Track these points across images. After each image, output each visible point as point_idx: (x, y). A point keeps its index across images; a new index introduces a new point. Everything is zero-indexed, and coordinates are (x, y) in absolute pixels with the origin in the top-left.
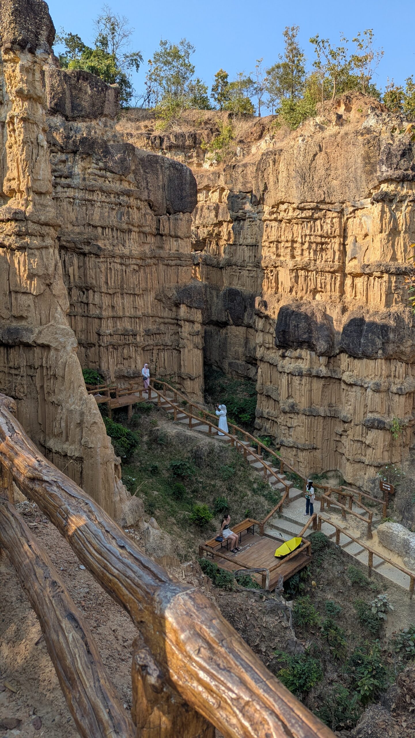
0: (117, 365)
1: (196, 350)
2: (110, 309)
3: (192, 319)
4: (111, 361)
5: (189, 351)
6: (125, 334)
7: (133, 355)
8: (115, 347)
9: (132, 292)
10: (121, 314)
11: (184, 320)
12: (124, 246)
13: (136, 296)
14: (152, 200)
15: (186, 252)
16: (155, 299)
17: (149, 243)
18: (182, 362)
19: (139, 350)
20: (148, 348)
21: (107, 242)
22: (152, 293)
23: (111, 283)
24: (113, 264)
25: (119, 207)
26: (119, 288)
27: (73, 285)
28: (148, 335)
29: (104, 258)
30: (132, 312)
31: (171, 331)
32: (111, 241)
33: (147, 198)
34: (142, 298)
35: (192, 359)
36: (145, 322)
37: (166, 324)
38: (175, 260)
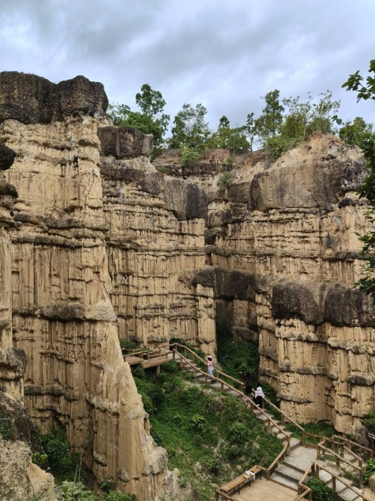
0: (149, 332)
1: (210, 319)
2: (144, 289)
3: (206, 294)
4: (145, 329)
5: (204, 320)
6: (156, 308)
7: (161, 324)
8: (147, 318)
9: (161, 276)
10: (152, 293)
11: (200, 296)
12: (156, 243)
13: (164, 279)
14: (176, 210)
15: (201, 246)
16: (178, 280)
17: (173, 240)
18: (199, 329)
19: (166, 320)
20: (173, 318)
21: (143, 240)
22: (176, 276)
23: (146, 270)
24: (147, 255)
25: (152, 216)
26: (151, 273)
27: (117, 272)
28: (173, 308)
29: (141, 251)
30: (161, 291)
31: (191, 304)
32: (146, 239)
33: (172, 209)
34: (168, 280)
35: (206, 326)
36: (170, 298)
37: (187, 299)
38: (193, 251)
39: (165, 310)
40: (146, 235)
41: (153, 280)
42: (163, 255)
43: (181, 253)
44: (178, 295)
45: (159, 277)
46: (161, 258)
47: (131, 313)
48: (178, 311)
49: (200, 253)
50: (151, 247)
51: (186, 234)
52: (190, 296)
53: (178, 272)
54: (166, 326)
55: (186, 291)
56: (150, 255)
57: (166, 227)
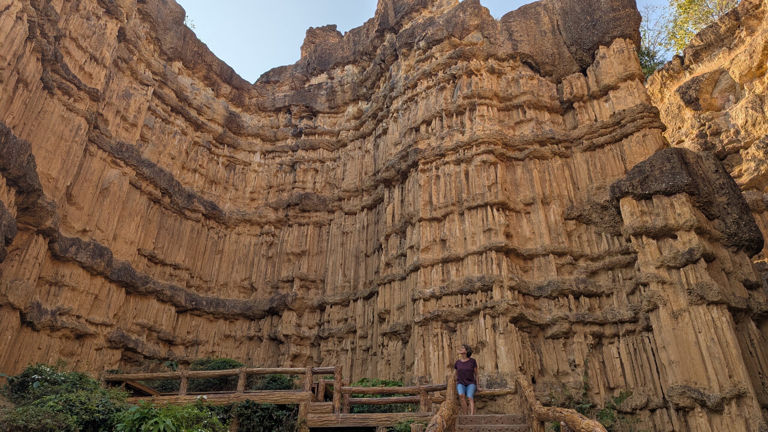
2: (437, 248)
3: (660, 223)
4: (434, 357)
6: (469, 289)
9: (480, 202)
10: (460, 251)
11: (638, 235)
12: (463, 133)
13: (489, 207)
14: (527, 52)
15: (632, 105)
16: (567, 218)
17: (531, 120)
18: (663, 356)
19: (502, 321)
20: (554, 330)
21: (433, 138)
22: (554, 206)
23: (438, 200)
24: (443, 167)
25: (454, 82)
26: (453, 204)
27: (389, 230)
28: (550, 297)
29: (427, 163)
30: (482, 241)
31: (628, 283)
32: (438, 134)
33: (510, 51)
34: (525, 220)
35: (692, 337)
36: (539, 269)
37: (612, 269)
38: (611, 133)
39: (496, 294)
40: (438, 127)
41: (463, 221)
42: (484, 152)
43: (574, 149)
44: (568, 258)
45: (476, 207)
46: (478, 160)
47: (409, 319)
48: (573, 307)
49: (632, 124)
50: (448, 143)
51: (581, 99)
52: (620, 257)
53: (560, 196)
54: (501, 341)
55: (604, 246)
56: (447, 163)
57: (496, 95)
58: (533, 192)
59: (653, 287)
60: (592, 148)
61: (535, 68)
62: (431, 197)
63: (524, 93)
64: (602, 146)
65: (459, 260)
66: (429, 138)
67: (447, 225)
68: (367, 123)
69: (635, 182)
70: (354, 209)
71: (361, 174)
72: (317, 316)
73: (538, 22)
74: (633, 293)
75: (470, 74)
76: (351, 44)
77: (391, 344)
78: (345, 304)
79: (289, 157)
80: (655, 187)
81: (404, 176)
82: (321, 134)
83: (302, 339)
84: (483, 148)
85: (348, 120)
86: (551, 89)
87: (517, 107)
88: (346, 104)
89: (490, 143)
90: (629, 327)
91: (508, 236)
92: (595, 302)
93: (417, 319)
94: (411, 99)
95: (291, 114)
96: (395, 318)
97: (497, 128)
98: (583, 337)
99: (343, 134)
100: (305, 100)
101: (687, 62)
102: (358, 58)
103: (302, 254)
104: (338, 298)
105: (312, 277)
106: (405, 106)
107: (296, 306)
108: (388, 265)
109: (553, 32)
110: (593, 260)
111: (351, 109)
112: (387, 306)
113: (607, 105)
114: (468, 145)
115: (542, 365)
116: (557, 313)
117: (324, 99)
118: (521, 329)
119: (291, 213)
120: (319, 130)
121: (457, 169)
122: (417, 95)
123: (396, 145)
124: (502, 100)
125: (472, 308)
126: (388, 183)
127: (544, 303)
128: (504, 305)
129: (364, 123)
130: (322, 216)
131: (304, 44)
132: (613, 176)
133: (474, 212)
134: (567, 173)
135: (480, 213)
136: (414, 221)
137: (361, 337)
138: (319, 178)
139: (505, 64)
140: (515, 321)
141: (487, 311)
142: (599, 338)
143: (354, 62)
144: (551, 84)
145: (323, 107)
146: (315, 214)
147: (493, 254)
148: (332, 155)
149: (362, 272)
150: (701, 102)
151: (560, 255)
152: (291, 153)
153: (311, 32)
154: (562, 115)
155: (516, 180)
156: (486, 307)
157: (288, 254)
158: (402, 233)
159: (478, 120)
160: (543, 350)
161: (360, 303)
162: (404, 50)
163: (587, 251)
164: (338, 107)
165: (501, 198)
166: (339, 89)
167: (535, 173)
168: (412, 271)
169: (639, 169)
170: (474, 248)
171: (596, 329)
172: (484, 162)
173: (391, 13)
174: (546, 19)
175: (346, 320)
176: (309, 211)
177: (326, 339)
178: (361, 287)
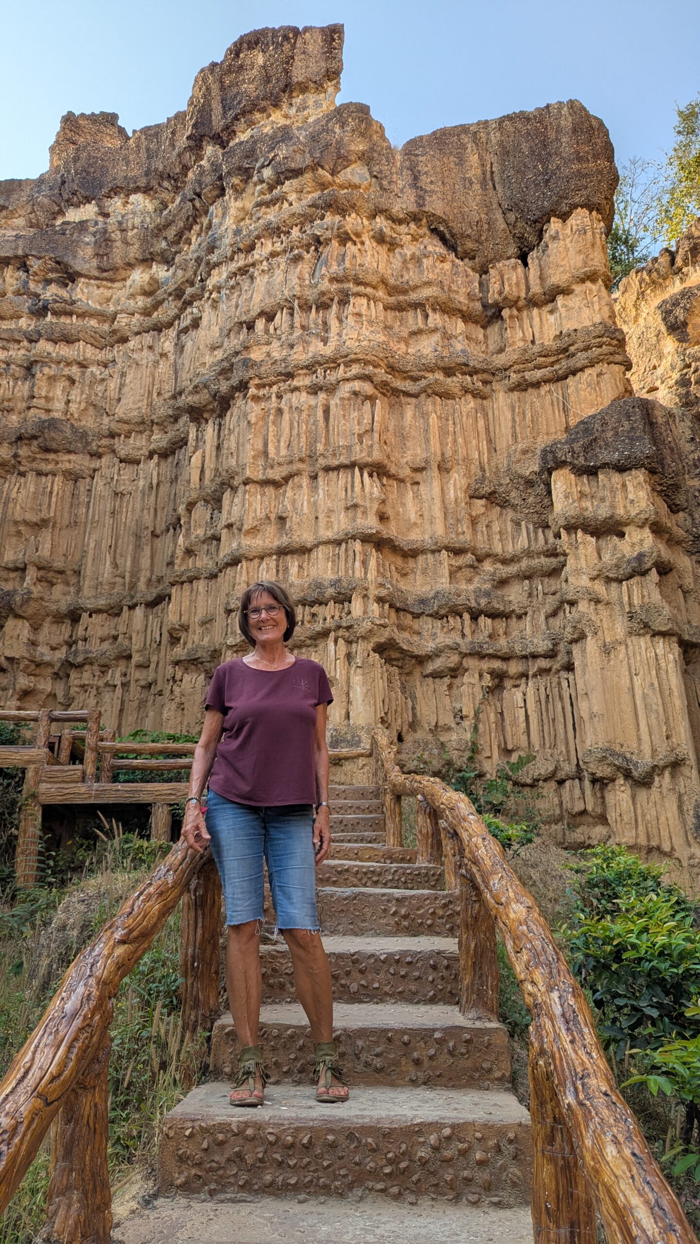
1: (644, 642)
2: (271, 530)
3: (604, 515)
5: (607, 650)
9: (343, 460)
10: (307, 538)
11: (571, 528)
12: (325, 341)
13: (357, 469)
14: (439, 213)
15: (588, 323)
16: (474, 496)
17: (434, 330)
18: (583, 706)
19: (361, 649)
20: (437, 664)
21: (276, 344)
22: (456, 475)
23: (278, 451)
24: (289, 395)
25: (316, 250)
26: (301, 460)
27: (194, 495)
28: (436, 616)
29: (264, 386)
30: (342, 523)
31: (550, 599)
32: (284, 338)
33: (413, 208)
34: (411, 494)
35: (625, 682)
36: (424, 572)
37: (529, 577)
38: (552, 364)
39: (357, 607)
40: (285, 326)
41: (314, 489)
42: (357, 377)
43: (496, 386)
44: (469, 558)
45: (337, 468)
46: (345, 389)
47: (218, 639)
48: (467, 631)
49: (584, 355)
50: (300, 356)
51: (513, 303)
52: (543, 560)
53: (467, 459)
54: (357, 679)
55: (522, 542)
56: (296, 389)
57: (384, 282)
58: (427, 450)
59: (583, 606)
60: (522, 387)
61: (449, 241)
62: (266, 445)
63: (428, 284)
64: (537, 385)
65: (304, 551)
66: (268, 343)
67: (289, 494)
68: (165, 304)
69: (577, 447)
70: (136, 454)
71: (150, 393)
72: (64, 631)
73: (461, 161)
74: (554, 614)
75: (344, 238)
76: (143, 155)
77: (187, 678)
78: (114, 611)
79: (23, 352)
80: (605, 456)
81: (224, 404)
82: (82, 315)
83: (38, 665)
84: (355, 369)
85: (132, 296)
86: (471, 282)
87: (417, 306)
88: (130, 266)
89: (367, 363)
90: (543, 663)
91: (383, 518)
92: (500, 625)
93: (230, 641)
94: (243, 271)
95: (27, 271)
96: (196, 638)
97: (381, 338)
98: (477, 676)
99: (122, 321)
100: (54, 250)
101: (679, 261)
102: (154, 183)
103: (40, 525)
104: (102, 602)
105: (58, 564)
106: (232, 282)
107: (30, 610)
108: (189, 552)
109: (483, 183)
110: (505, 562)
111: (139, 277)
112: (184, 619)
113: (552, 318)
114: (333, 363)
115: (414, 715)
116: (444, 639)
117: (89, 251)
118: (389, 661)
119: (23, 451)
120: (79, 307)
121: (312, 401)
122: (253, 265)
123: (214, 348)
124: (392, 290)
125: (318, 627)
126: (197, 414)
127: (427, 625)
128: (367, 625)
129: (160, 303)
130: (78, 462)
131: (57, 142)
132: (547, 434)
133: (333, 475)
134: (481, 423)
135: (343, 477)
136: (235, 483)
137: (139, 666)
138: (75, 394)
139: (403, 229)
140: (380, 649)
141: (341, 633)
142: (499, 677)
143: (147, 190)
144: (471, 273)
145: (87, 266)
146: (66, 457)
147: (358, 546)
148: (101, 356)
149: (145, 562)
150: (689, 329)
151: (458, 552)
152: (25, 343)
153: (70, 121)
154: (484, 327)
155: (403, 428)
156: (339, 627)
157: (16, 523)
158: (215, 501)
159: (351, 321)
160: (419, 694)
161: (139, 612)
162: (236, 180)
163: (498, 548)
164: (115, 269)
165: (377, 456)
166: (117, 236)
167: (433, 419)
168: (228, 565)
169: (585, 426)
170: (329, 534)
171: (497, 664)
172: (356, 394)
173: (217, 108)
174: (474, 159)
175: (115, 638)
176: (56, 451)
177: (80, 666)
178: (142, 585)
